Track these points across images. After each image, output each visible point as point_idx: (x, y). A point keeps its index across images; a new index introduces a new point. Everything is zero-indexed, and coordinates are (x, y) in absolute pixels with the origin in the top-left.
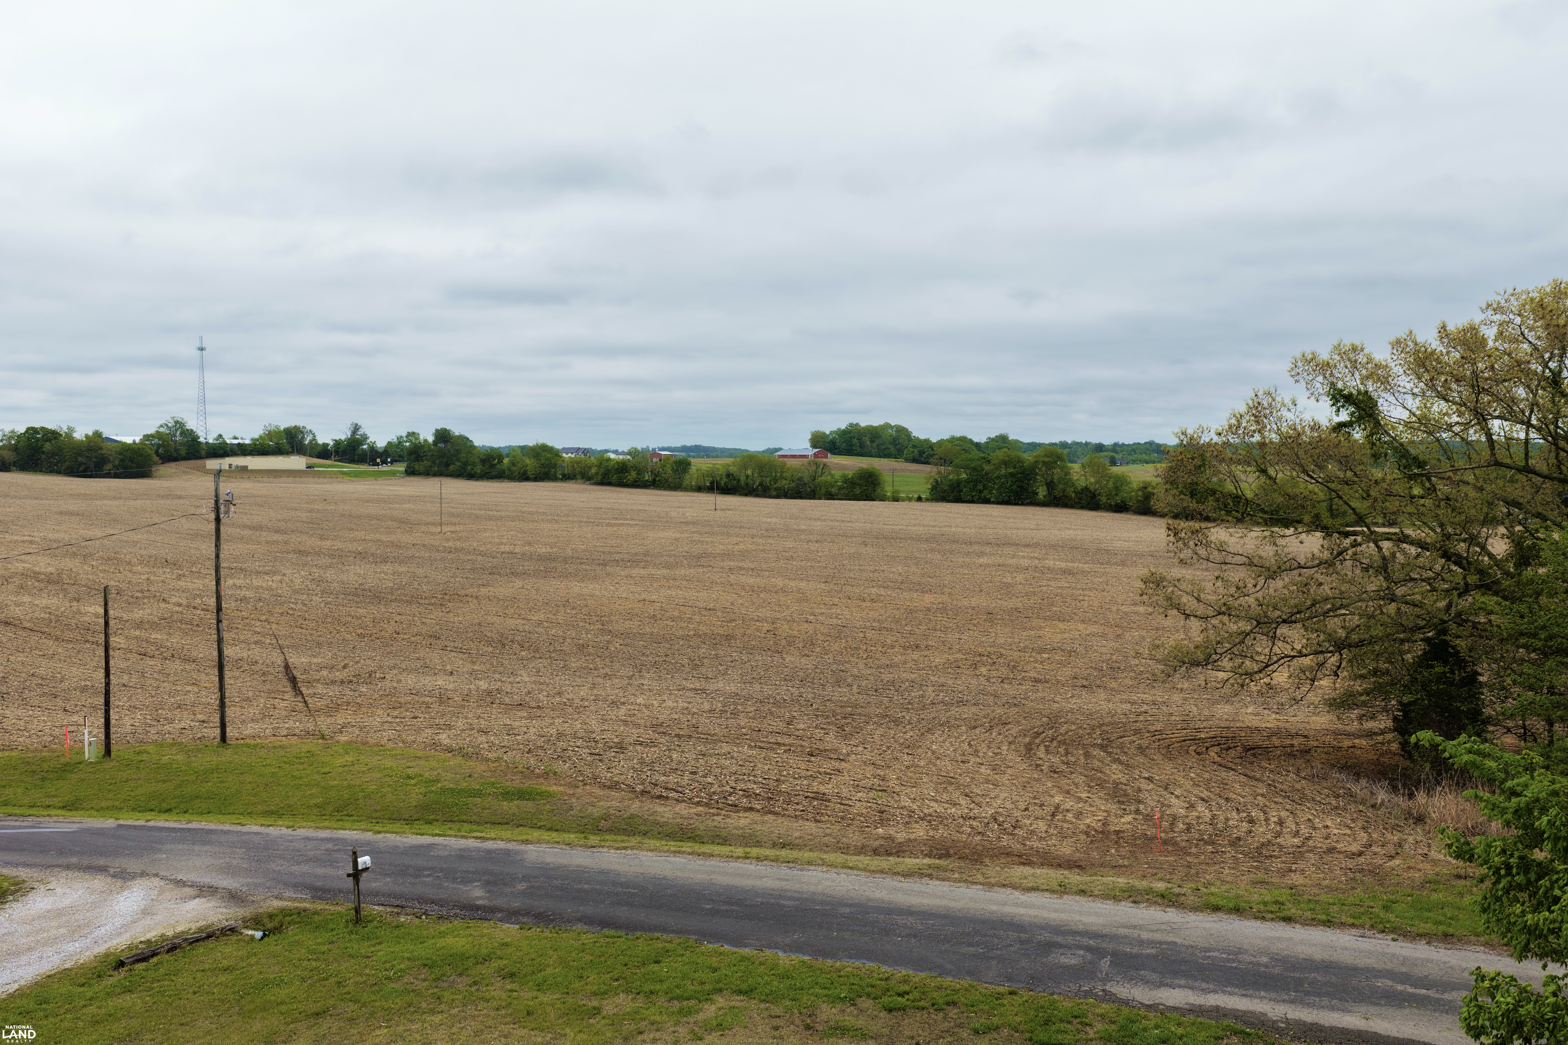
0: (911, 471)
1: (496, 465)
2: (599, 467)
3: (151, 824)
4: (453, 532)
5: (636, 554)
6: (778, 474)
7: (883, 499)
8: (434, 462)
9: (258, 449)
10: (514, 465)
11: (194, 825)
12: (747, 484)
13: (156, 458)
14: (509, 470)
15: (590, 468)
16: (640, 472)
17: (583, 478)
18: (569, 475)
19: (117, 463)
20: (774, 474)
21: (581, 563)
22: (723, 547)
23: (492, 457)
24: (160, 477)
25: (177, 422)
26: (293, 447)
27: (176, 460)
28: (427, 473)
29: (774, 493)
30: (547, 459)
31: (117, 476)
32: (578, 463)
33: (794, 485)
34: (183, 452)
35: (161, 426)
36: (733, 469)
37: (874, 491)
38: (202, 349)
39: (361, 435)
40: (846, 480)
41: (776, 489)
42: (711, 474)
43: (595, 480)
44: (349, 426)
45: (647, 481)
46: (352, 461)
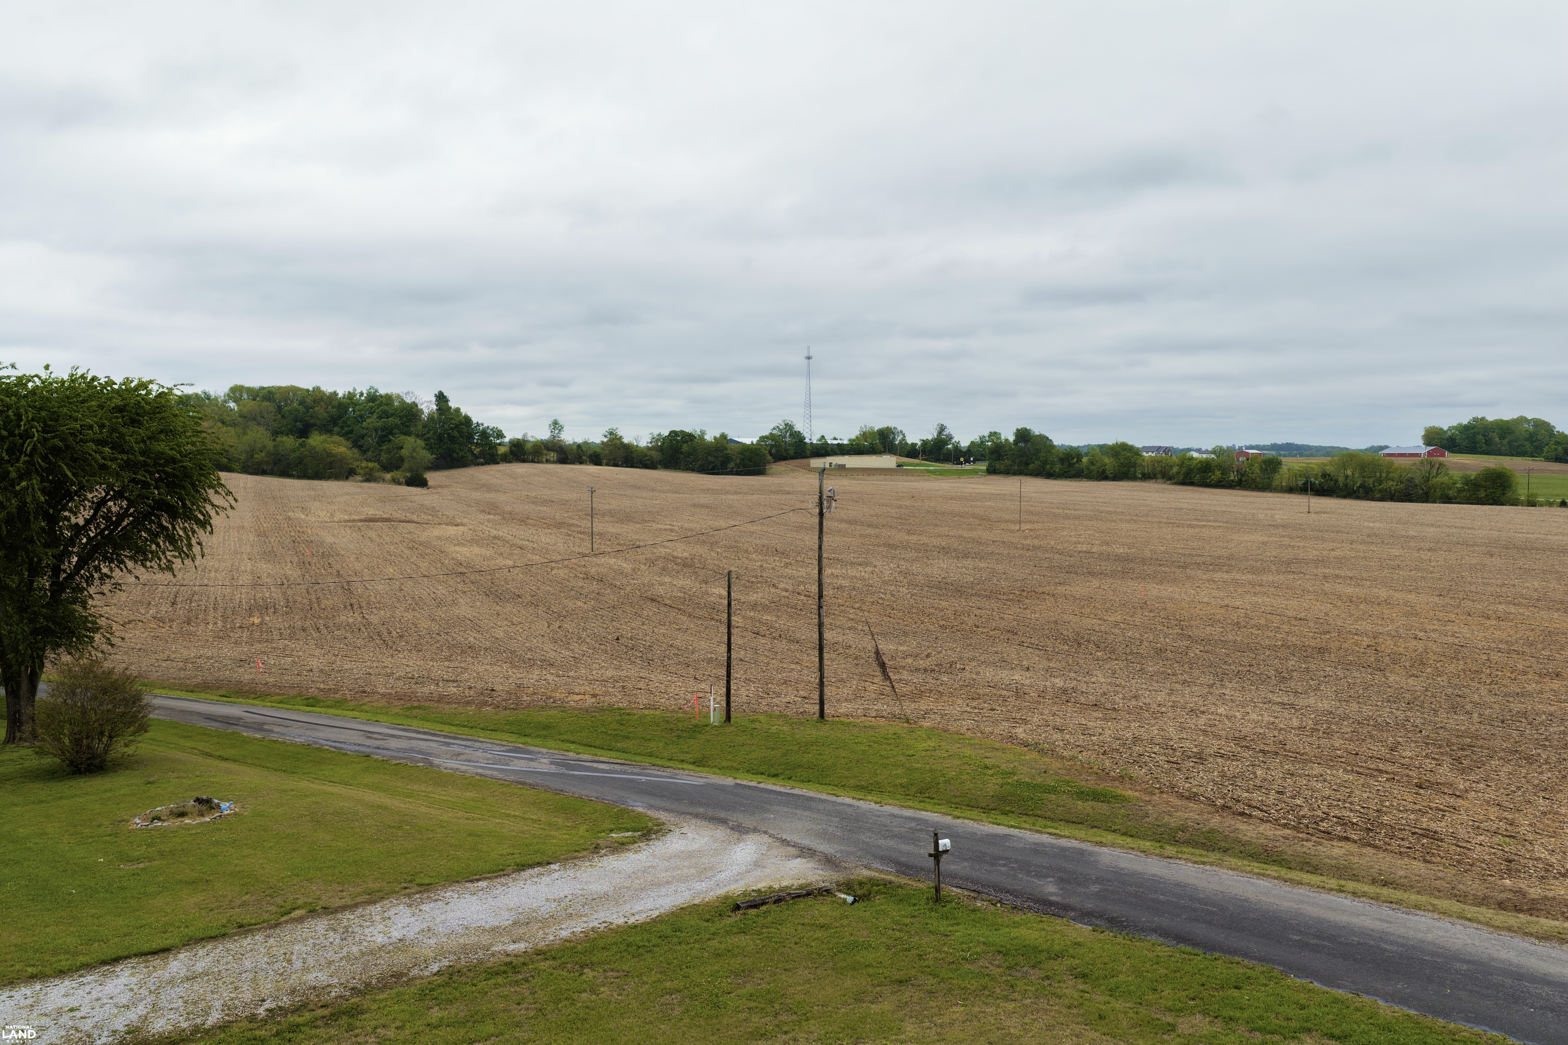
0: (1553, 472)
1: (1075, 464)
2: (1181, 465)
3: (762, 785)
4: (1031, 530)
5: (1219, 557)
6: (1384, 475)
7: (1515, 503)
8: (1014, 461)
9: (854, 449)
10: (1092, 464)
11: (796, 791)
12: (1346, 486)
13: (769, 458)
14: (1088, 469)
15: (1171, 467)
16: (1225, 471)
17: (1163, 477)
18: (1149, 474)
19: (738, 461)
20: (1378, 474)
21: (1160, 565)
22: (1316, 553)
23: (1071, 456)
24: (772, 475)
25: (786, 425)
26: (885, 447)
27: (785, 459)
28: (1008, 472)
29: (1379, 495)
30: (1127, 458)
31: (738, 473)
32: (1159, 462)
33: (1402, 486)
34: (792, 452)
35: (774, 429)
36: (1329, 469)
37: (1504, 494)
38: (809, 358)
39: (946, 435)
40: (1467, 481)
41: (1380, 491)
42: (1305, 474)
43: (1176, 480)
44: (936, 426)
45: (1233, 481)
46: (938, 460)
